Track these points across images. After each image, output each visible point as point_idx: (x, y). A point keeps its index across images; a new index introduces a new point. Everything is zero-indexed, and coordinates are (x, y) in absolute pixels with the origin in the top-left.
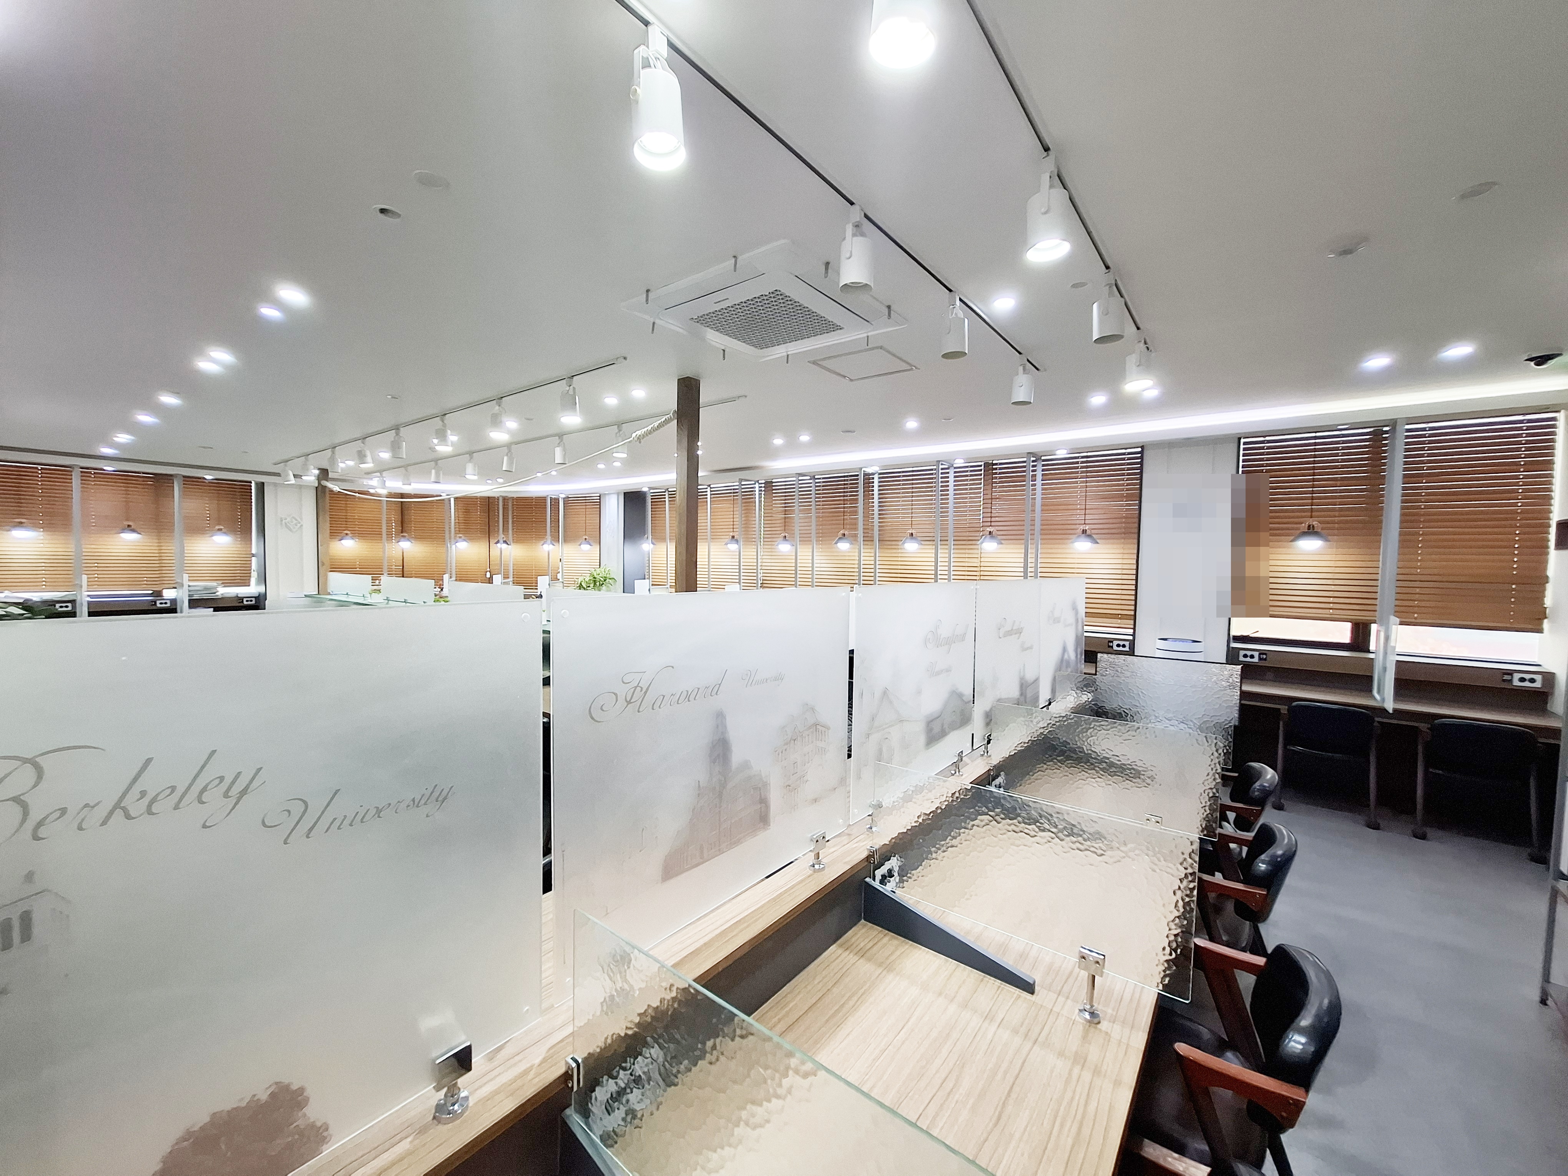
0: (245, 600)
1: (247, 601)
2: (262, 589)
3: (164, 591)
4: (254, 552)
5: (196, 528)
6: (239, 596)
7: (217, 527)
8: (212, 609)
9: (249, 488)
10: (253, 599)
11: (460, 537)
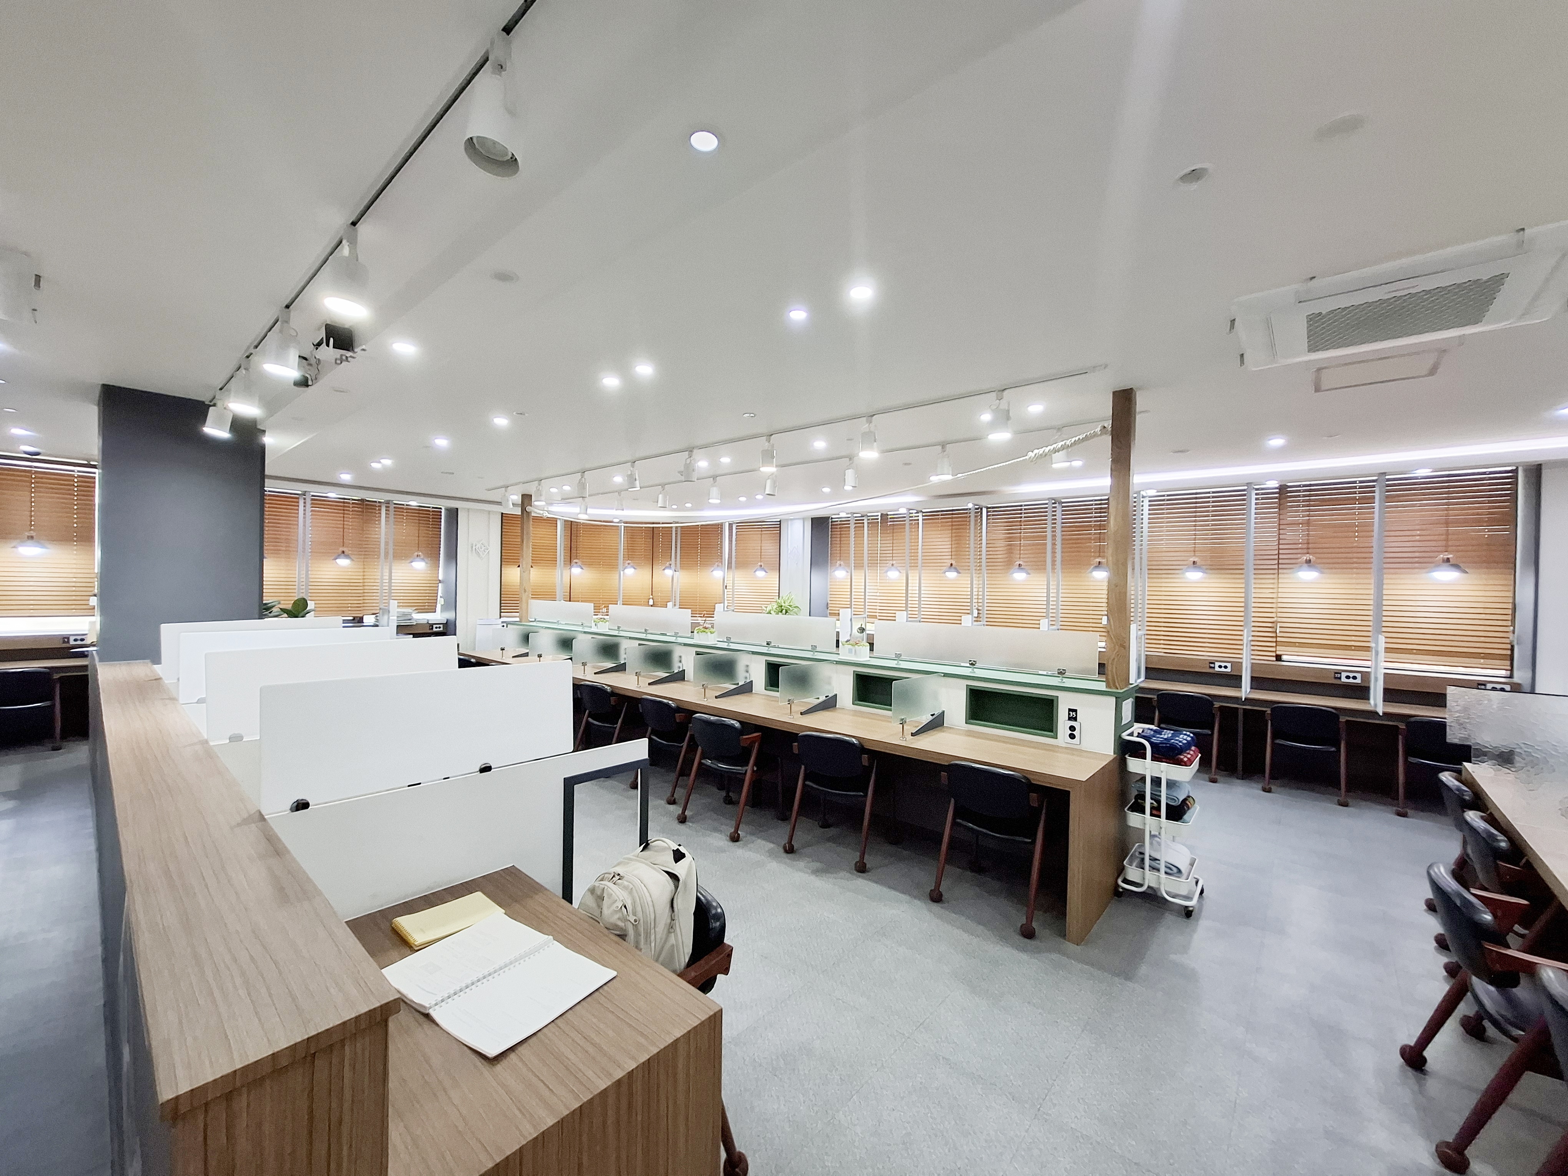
0: (434, 626)
1: (436, 628)
2: (450, 615)
3: (365, 617)
4: (440, 578)
5: (402, 554)
6: (430, 622)
7: (416, 553)
8: (412, 636)
9: (439, 514)
10: (441, 626)
11: (629, 564)
